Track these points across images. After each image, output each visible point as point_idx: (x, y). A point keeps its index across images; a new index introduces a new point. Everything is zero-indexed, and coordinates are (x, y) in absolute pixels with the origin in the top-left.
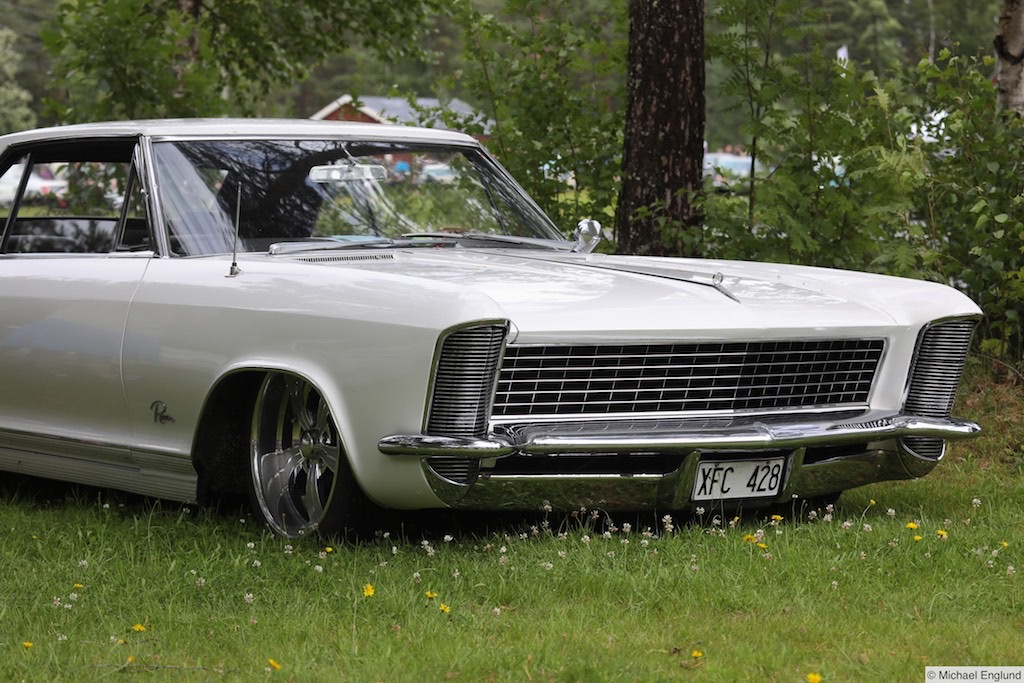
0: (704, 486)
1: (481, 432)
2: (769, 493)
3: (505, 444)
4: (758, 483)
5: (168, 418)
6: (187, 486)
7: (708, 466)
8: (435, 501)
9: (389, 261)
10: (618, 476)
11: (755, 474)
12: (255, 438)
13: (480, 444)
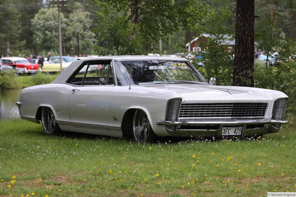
0: (224, 132)
1: (177, 120)
2: (238, 134)
3: (181, 122)
4: (236, 132)
5: (117, 119)
6: (120, 134)
7: (225, 128)
8: (168, 134)
9: (164, 87)
10: (206, 130)
11: (236, 130)
12: (134, 123)
13: (176, 122)
